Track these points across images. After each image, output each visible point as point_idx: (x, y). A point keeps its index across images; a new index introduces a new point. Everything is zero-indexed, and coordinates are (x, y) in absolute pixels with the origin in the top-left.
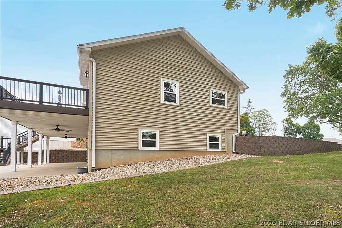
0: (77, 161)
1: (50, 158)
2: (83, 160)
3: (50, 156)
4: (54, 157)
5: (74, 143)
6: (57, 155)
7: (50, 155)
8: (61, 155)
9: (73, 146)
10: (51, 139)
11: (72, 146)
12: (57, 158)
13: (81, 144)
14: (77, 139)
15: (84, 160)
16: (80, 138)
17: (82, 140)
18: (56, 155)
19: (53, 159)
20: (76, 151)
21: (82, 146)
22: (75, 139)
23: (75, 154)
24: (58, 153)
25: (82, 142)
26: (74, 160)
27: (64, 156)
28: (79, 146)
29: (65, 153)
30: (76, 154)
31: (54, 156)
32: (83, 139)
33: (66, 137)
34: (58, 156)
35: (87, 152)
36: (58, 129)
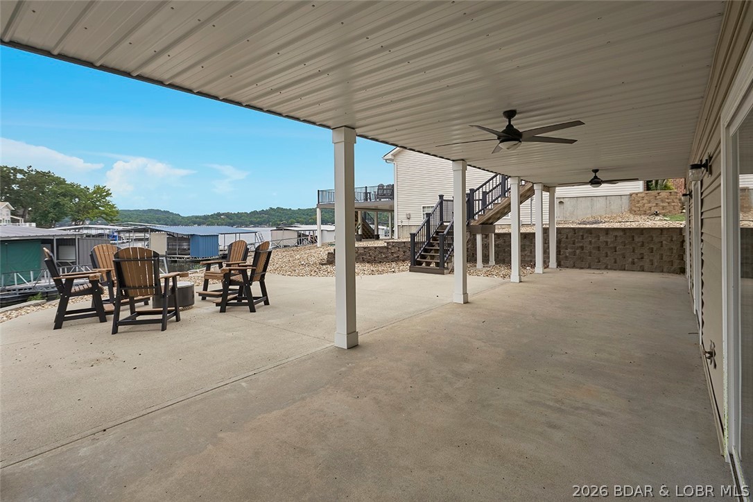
0: (646, 268)
1: (558, 253)
2: (672, 263)
3: (558, 247)
4: (569, 250)
5: (637, 199)
6: (579, 242)
7: (559, 242)
8: (590, 242)
9: (634, 208)
10: (560, 192)
11: (631, 211)
12: (578, 251)
13: (663, 201)
14: (648, 187)
15: (676, 265)
16: (657, 182)
17: (666, 188)
18: (574, 244)
19: (566, 257)
20: (641, 231)
21: (663, 208)
22: (638, 186)
23: (637, 239)
24: (583, 236)
25: (664, 194)
26: (633, 263)
27: (599, 248)
28: (654, 210)
29: (602, 238)
30: (641, 239)
31: (569, 246)
32: (670, 183)
33: (596, 182)
34: (582, 248)
35: (686, 234)
36: (511, 135)
